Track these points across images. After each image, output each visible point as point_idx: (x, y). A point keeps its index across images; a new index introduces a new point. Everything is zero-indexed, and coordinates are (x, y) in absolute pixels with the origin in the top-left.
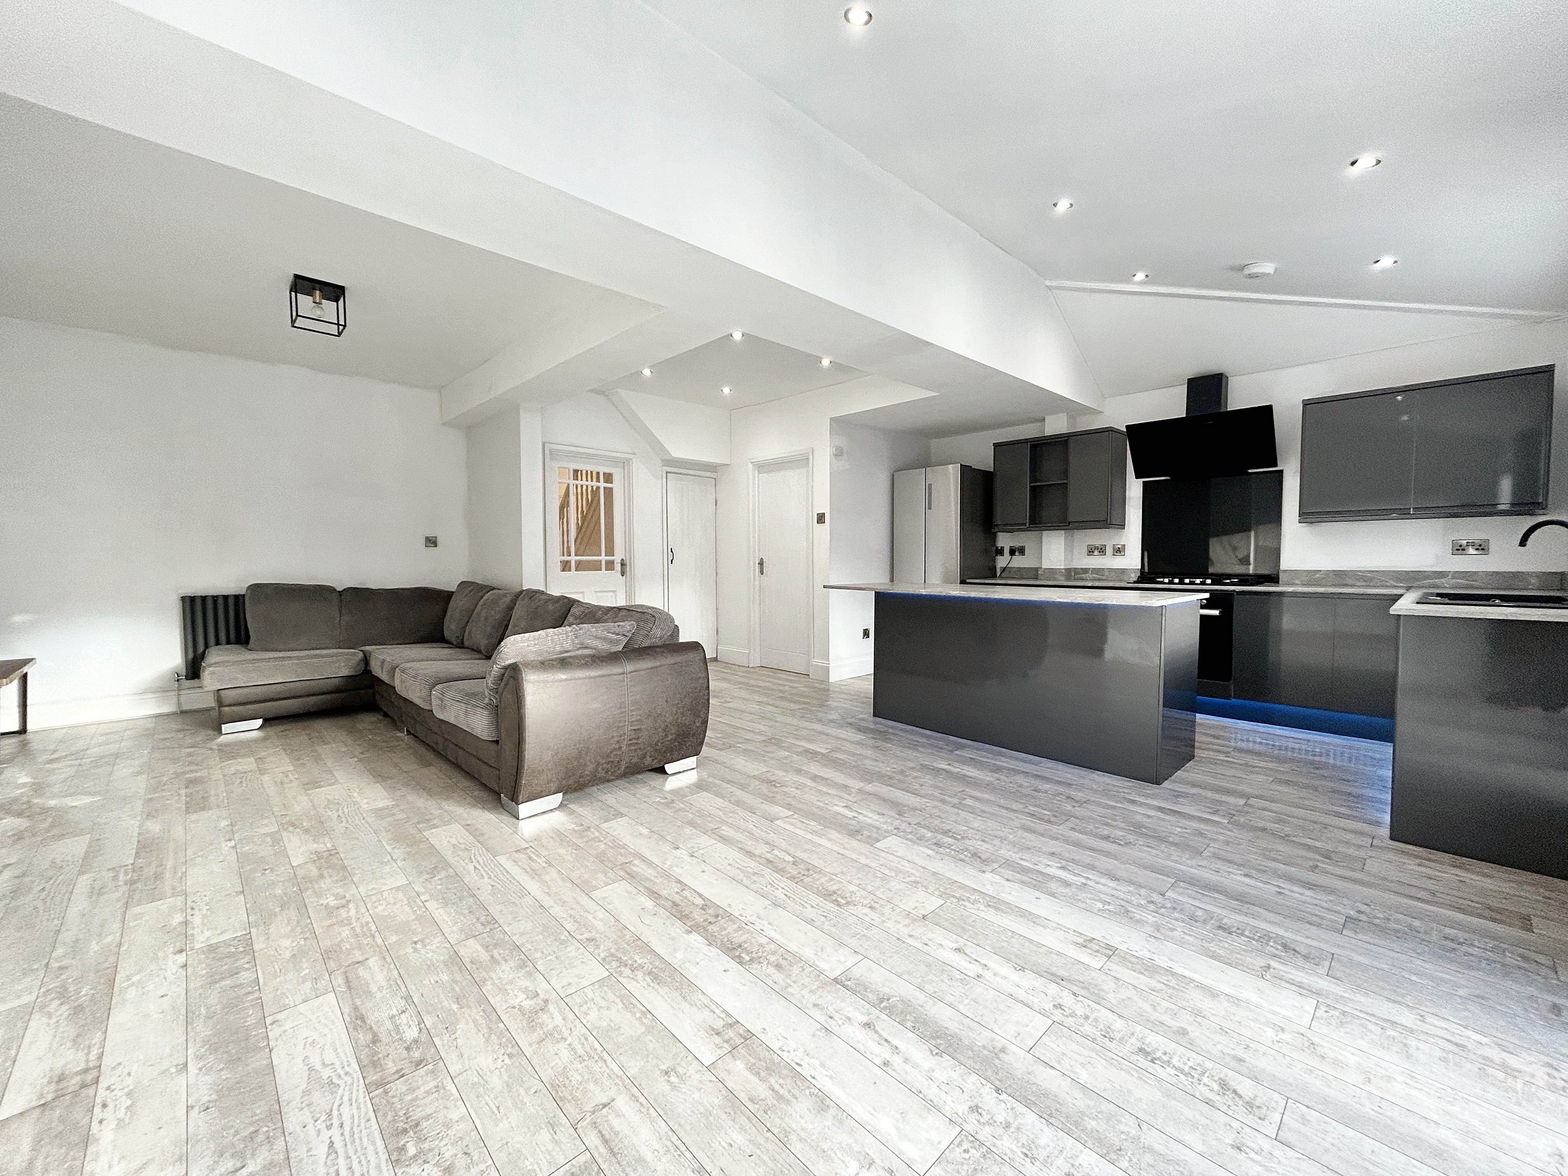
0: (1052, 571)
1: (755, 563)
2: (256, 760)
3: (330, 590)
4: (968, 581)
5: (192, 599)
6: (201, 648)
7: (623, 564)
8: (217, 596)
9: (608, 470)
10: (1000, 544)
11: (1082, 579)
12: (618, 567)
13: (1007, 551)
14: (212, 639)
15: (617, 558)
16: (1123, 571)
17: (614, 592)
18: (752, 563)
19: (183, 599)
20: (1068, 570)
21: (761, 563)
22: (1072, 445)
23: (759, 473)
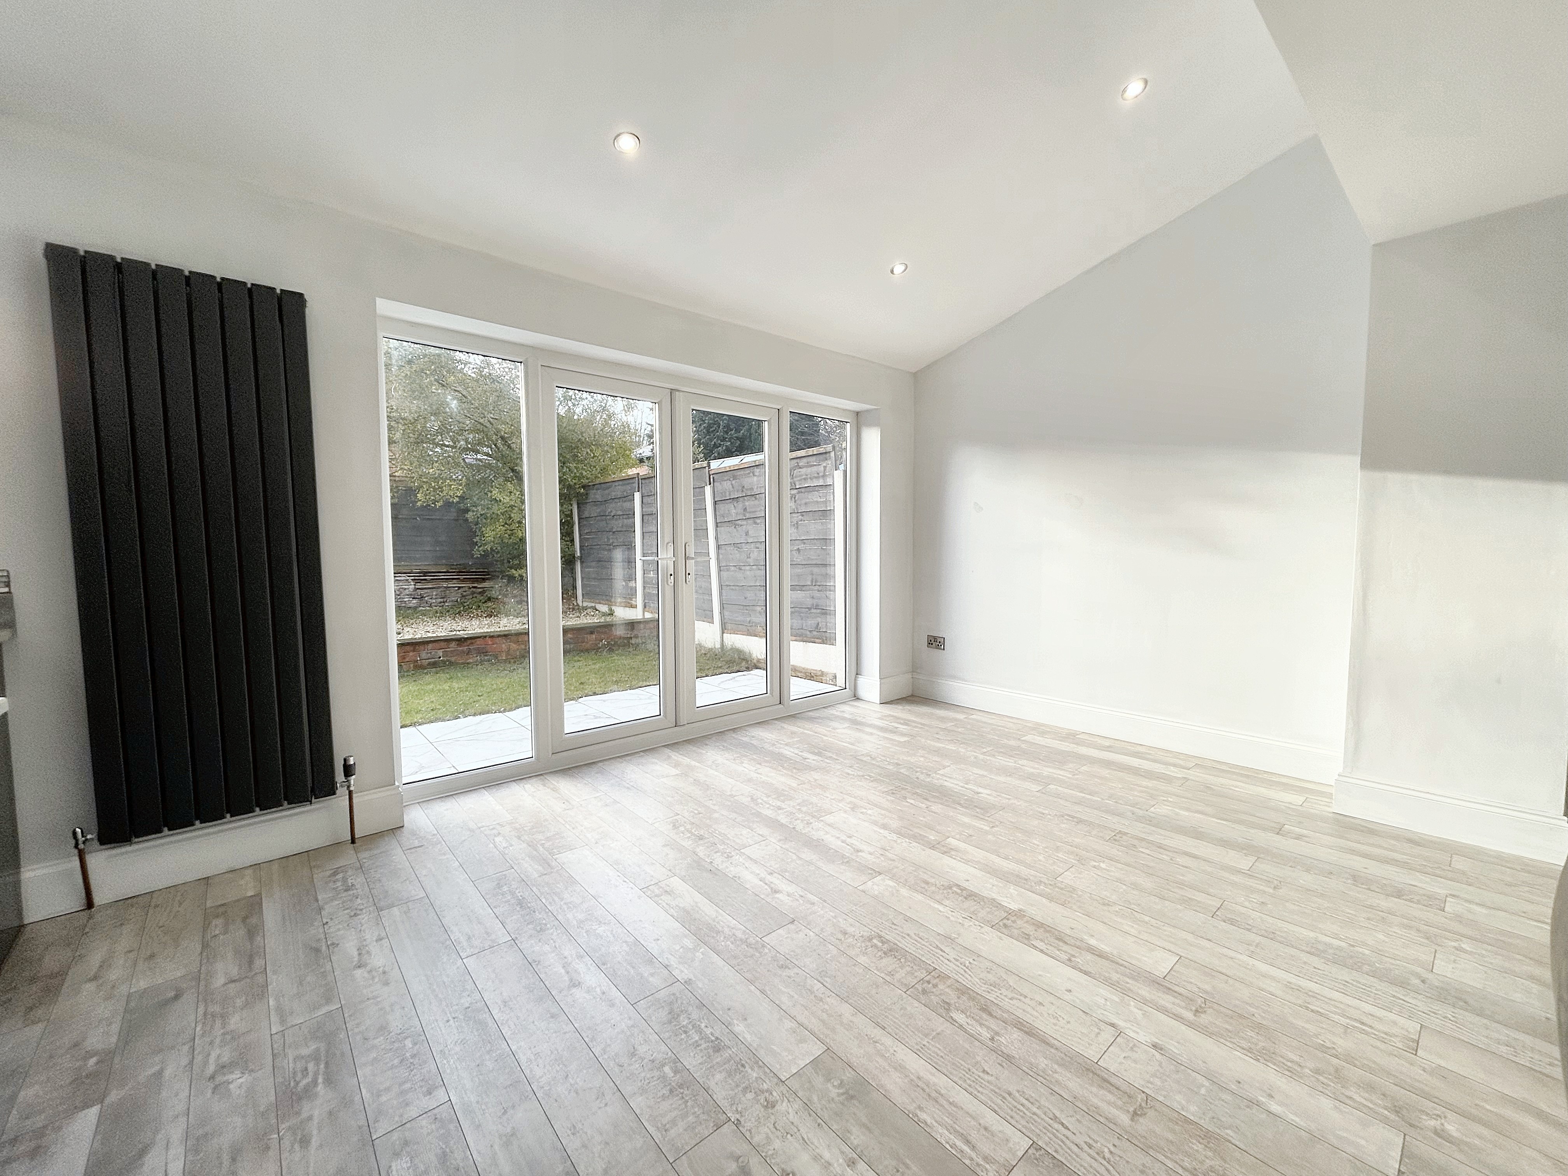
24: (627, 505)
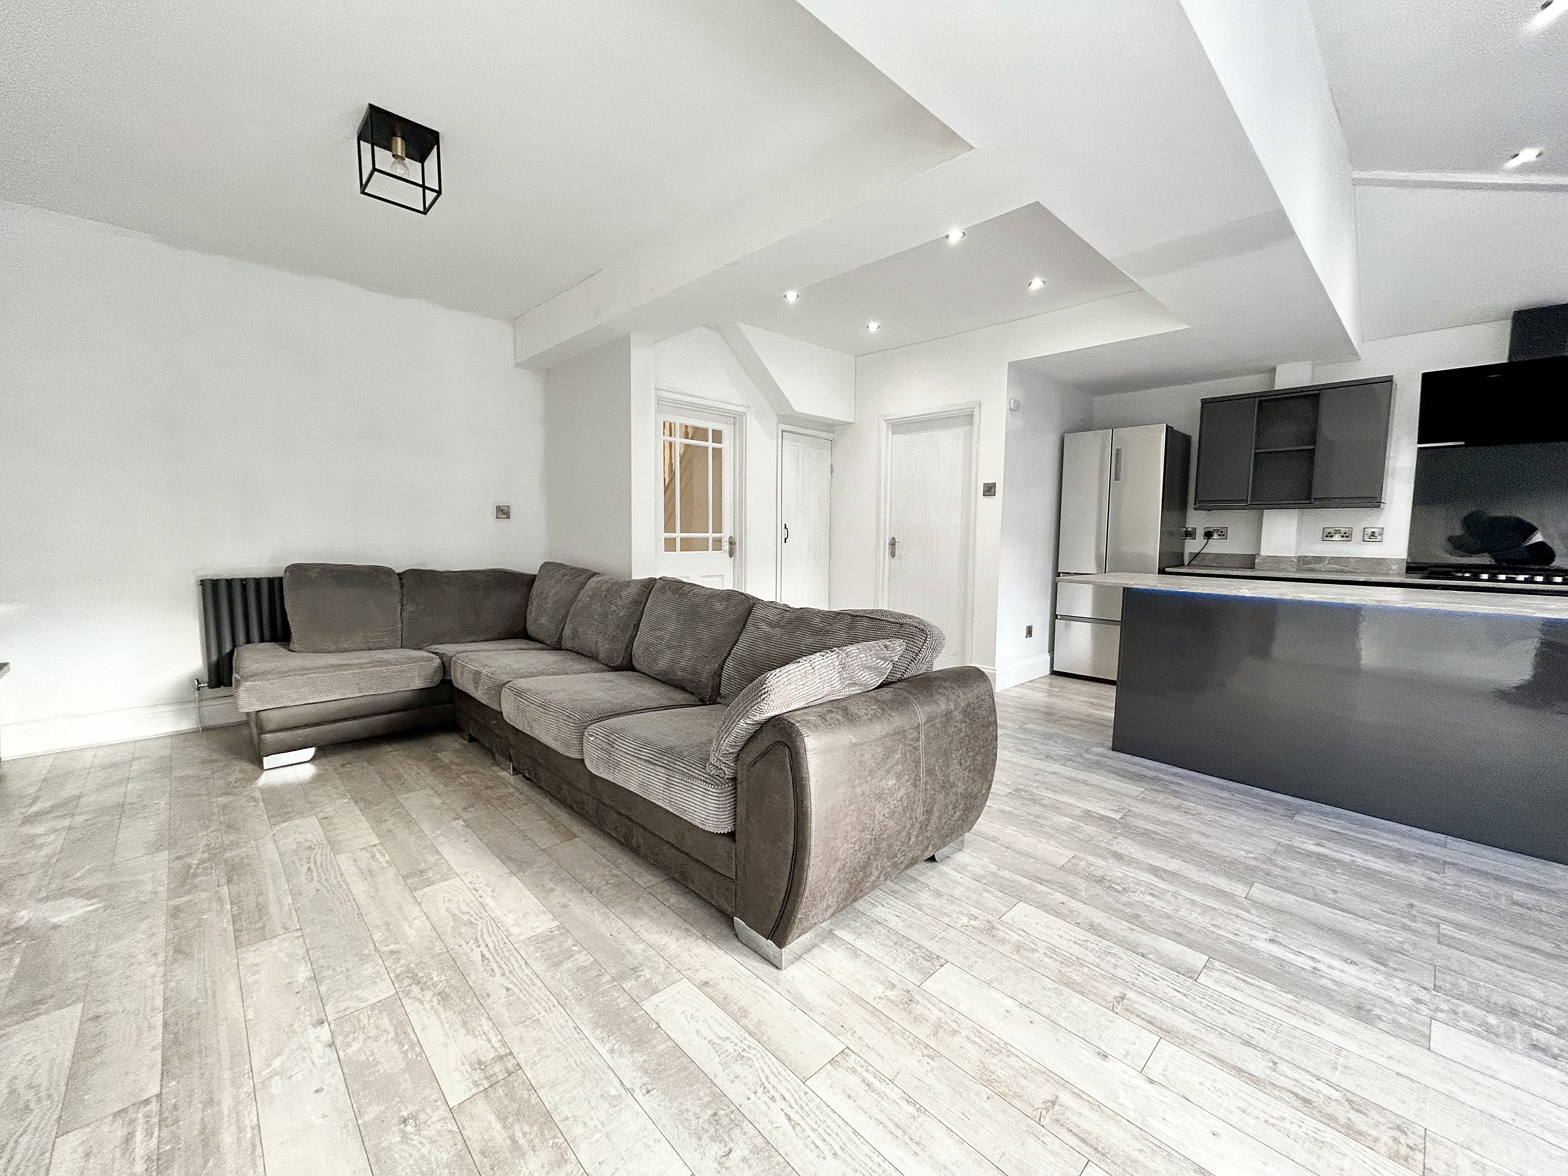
0: (1276, 560)
1: (885, 543)
2: (319, 820)
3: (387, 572)
4: (1167, 570)
5: (215, 583)
6: (228, 648)
7: (732, 543)
8: (245, 579)
9: (718, 427)
10: (1190, 525)
11: (1312, 570)
12: (726, 546)
13: (1200, 533)
14: (241, 637)
15: (725, 535)
16: (1379, 562)
17: (722, 576)
18: (882, 543)
19: (203, 583)
20: (1300, 558)
21: (893, 544)
22: (1324, 402)
23: (893, 433)
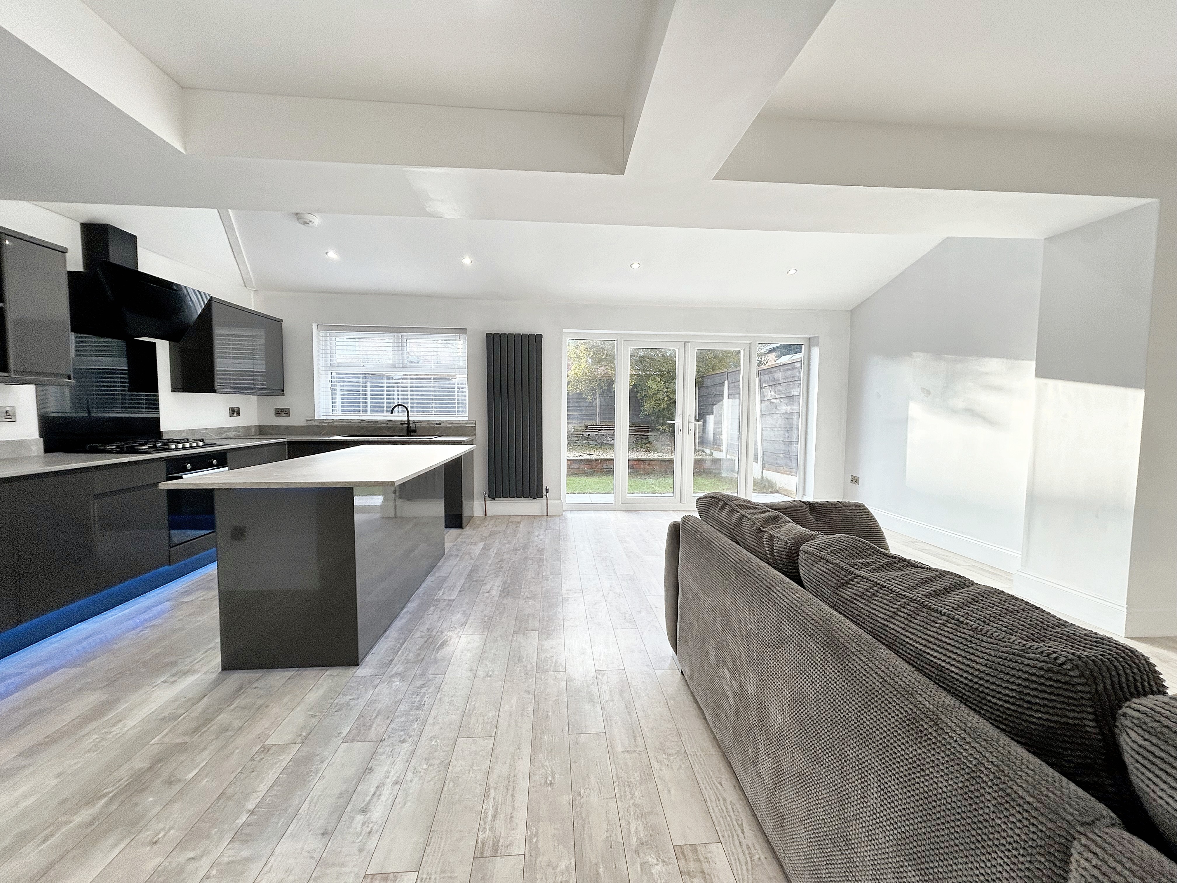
24: (721, 388)
